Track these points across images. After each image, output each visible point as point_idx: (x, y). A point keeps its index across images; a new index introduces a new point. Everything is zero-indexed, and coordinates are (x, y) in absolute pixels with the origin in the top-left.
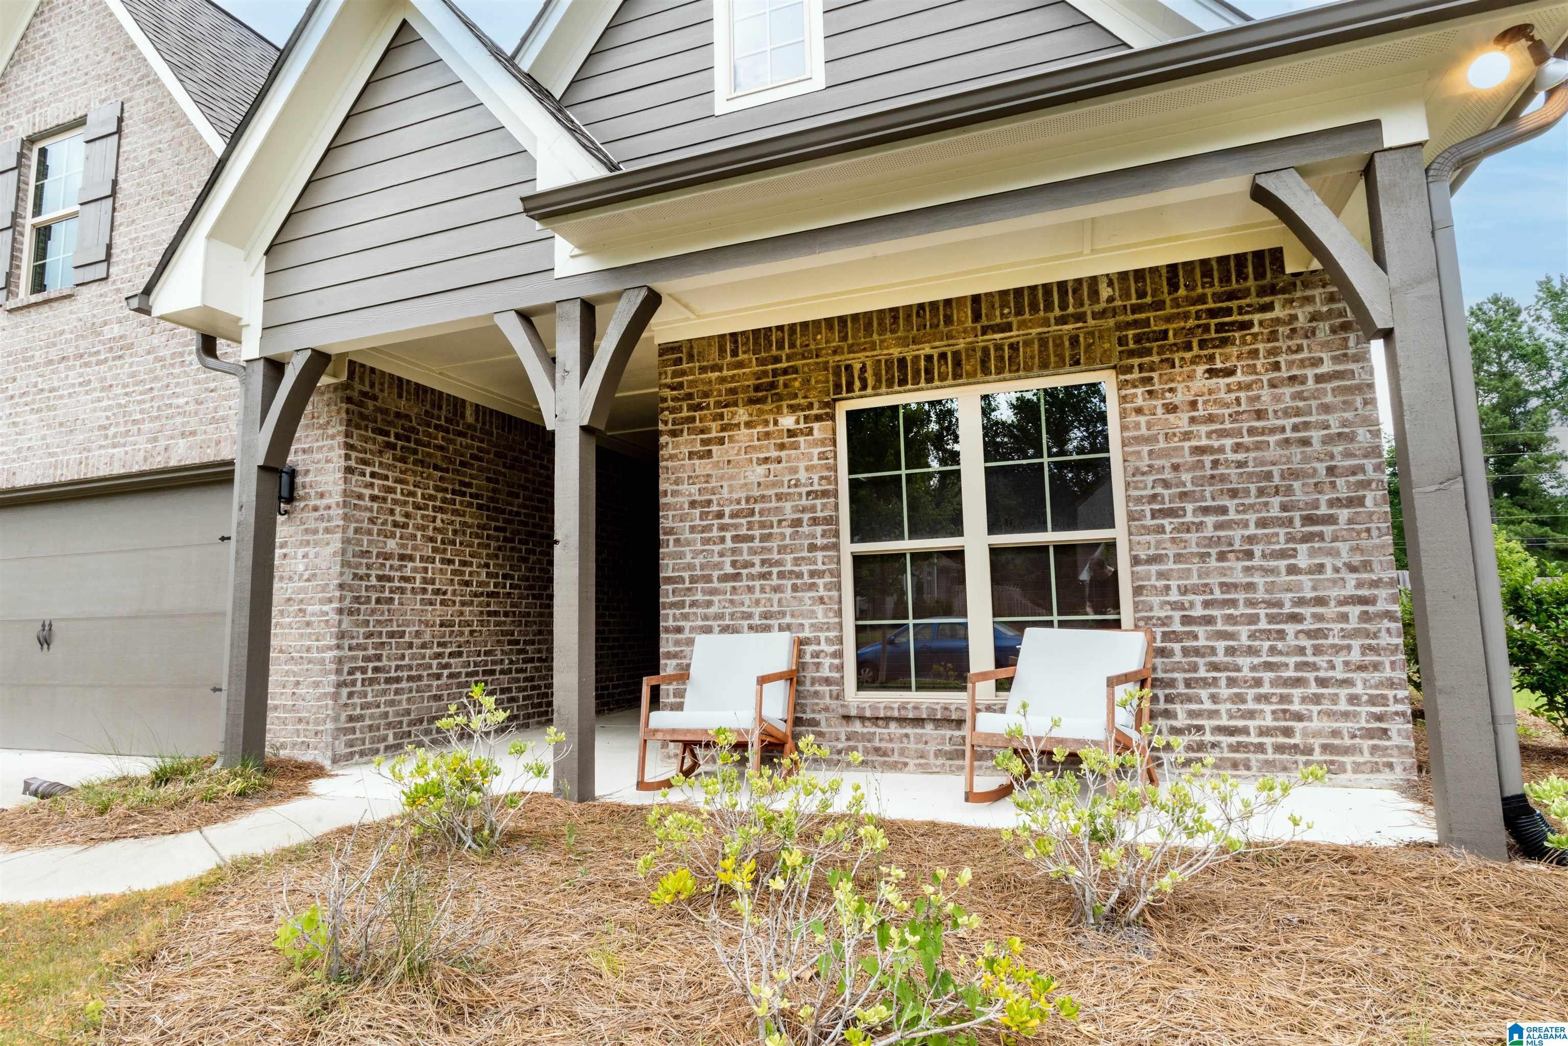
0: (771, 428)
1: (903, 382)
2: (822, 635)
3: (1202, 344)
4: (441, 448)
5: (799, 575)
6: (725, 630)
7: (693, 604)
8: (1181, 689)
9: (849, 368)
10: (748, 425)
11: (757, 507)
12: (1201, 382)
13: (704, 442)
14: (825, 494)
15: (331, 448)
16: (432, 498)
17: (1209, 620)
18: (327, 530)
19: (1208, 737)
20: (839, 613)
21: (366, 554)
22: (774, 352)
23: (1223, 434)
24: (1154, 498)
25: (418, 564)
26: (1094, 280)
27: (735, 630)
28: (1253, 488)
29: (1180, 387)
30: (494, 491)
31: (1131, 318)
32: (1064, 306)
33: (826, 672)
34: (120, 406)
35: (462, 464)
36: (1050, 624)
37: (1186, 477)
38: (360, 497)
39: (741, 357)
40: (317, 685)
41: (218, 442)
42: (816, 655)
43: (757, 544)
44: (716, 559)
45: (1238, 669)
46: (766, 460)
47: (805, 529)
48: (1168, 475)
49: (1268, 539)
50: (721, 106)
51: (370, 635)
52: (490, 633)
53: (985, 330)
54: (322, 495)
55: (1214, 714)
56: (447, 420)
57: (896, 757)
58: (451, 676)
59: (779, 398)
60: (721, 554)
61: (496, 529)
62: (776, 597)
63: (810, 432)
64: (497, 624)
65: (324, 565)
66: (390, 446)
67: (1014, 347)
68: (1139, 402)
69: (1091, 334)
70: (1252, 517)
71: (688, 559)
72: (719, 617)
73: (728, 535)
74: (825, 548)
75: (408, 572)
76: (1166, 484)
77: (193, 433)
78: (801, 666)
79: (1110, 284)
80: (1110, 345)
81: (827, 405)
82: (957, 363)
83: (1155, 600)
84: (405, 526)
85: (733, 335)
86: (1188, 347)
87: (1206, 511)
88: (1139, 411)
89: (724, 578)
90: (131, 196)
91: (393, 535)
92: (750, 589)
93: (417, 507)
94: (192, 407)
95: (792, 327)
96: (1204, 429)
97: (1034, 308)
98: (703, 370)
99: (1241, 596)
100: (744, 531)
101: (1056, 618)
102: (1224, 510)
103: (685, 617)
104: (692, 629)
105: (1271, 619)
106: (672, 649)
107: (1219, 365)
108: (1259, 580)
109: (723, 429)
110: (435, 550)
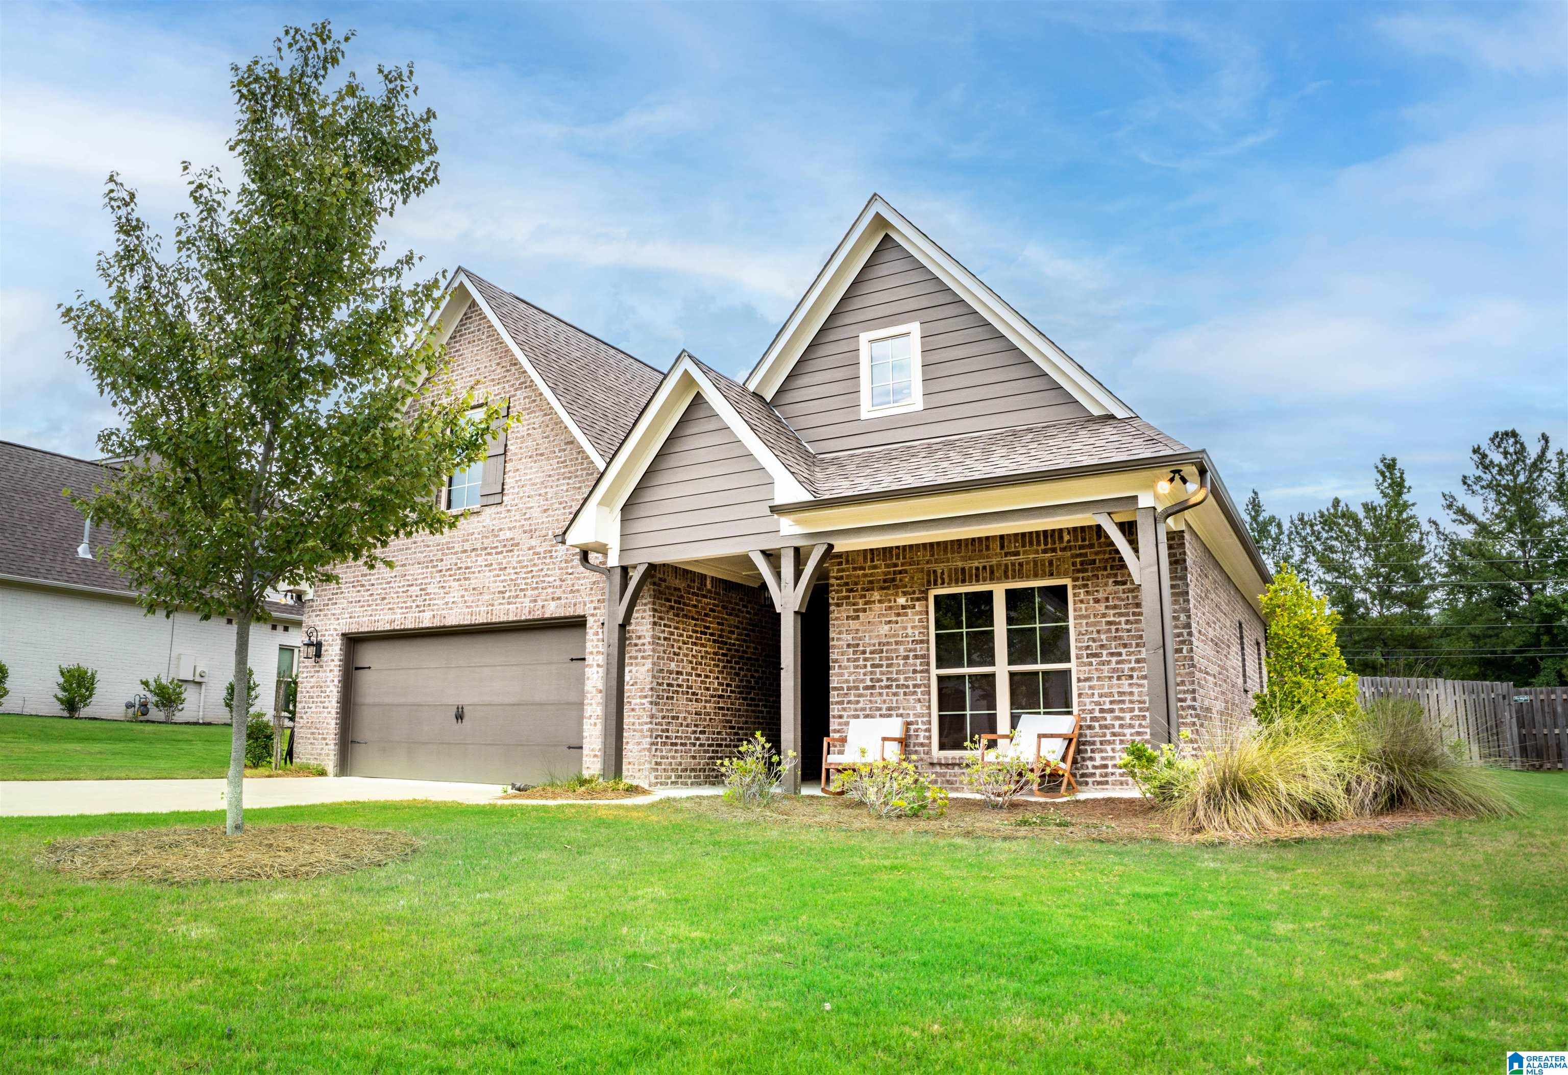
0: (892, 604)
1: (964, 581)
2: (920, 720)
3: (1112, 568)
4: (695, 606)
5: (907, 687)
6: (866, 716)
7: (849, 702)
8: (1098, 746)
9: (935, 572)
10: (880, 602)
11: (885, 648)
12: (1111, 588)
13: (855, 611)
14: (922, 642)
15: (645, 611)
16: (691, 637)
17: (1112, 711)
18: (643, 657)
19: (1110, 770)
20: (929, 707)
21: (661, 671)
22: (894, 560)
23: (1121, 615)
24: (1088, 647)
25: (685, 677)
26: (1061, 530)
27: (872, 717)
28: (1134, 643)
29: (1101, 590)
30: (722, 630)
31: (1078, 552)
32: (1046, 544)
33: (921, 740)
34: (512, 580)
35: (706, 615)
36: (1039, 713)
37: (1103, 637)
38: (659, 638)
39: (876, 563)
40: (639, 743)
41: (575, 605)
42: (916, 730)
43: (884, 669)
44: (862, 677)
45: (1124, 735)
46: (890, 622)
47: (911, 661)
48: (1095, 636)
49: (1140, 669)
50: (864, 415)
51: (664, 717)
52: (720, 721)
53: (1006, 555)
54: (639, 637)
55: (1113, 758)
56: (699, 589)
57: (957, 785)
58: (701, 745)
59: (896, 587)
60: (865, 674)
61: (723, 655)
62: (895, 699)
63: (914, 607)
64: (724, 715)
65: (641, 677)
66: (672, 608)
67: (1021, 564)
68: (1082, 597)
69: (1059, 559)
70: (1133, 658)
71: (846, 677)
72: (863, 709)
73: (869, 664)
74: (921, 672)
75: (680, 682)
76: (1094, 640)
77: (559, 598)
78: (908, 737)
79: (1069, 533)
80: (1068, 566)
81: (923, 592)
82: (992, 572)
83: (1087, 700)
84: (678, 655)
85: (872, 550)
86: (1105, 569)
87: (1112, 654)
88: (1082, 601)
89: (867, 688)
90: (515, 454)
91: (673, 660)
92: (881, 694)
93: (684, 643)
94: (558, 583)
95: (904, 547)
96: (1112, 612)
97: (1031, 544)
98: (855, 569)
99: (1127, 698)
100: (877, 662)
101: (1042, 710)
102: (1120, 654)
103: (844, 709)
104: (848, 717)
105: (1141, 710)
106: (837, 727)
107: (1119, 579)
108: (1135, 690)
109: (866, 603)
110: (693, 668)
